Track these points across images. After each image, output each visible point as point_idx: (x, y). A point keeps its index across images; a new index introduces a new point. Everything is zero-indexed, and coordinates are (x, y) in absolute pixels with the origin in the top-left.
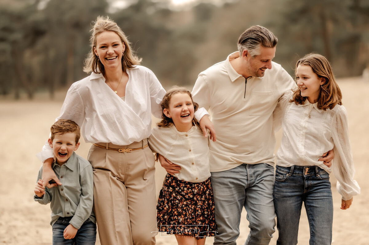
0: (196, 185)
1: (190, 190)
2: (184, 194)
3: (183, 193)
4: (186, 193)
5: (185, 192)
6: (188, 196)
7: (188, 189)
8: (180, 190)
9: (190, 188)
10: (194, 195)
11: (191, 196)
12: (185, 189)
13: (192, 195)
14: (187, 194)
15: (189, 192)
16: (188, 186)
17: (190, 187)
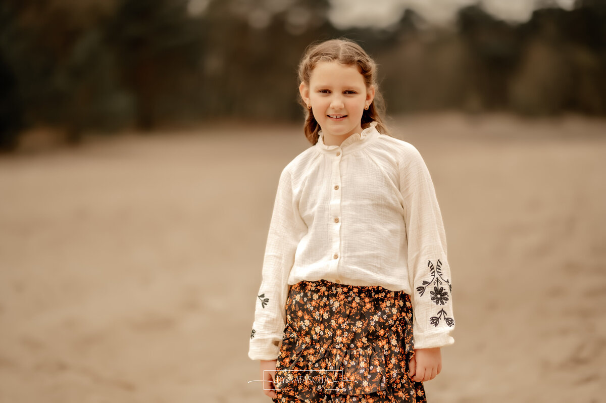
0: (340, 290)
1: (325, 299)
2: (312, 308)
3: (309, 306)
4: (315, 307)
5: (314, 303)
6: (320, 314)
7: (321, 297)
8: (305, 299)
9: (326, 296)
10: (332, 313)
11: (326, 316)
12: (316, 296)
13: (327, 312)
14: (317, 308)
15: (322, 304)
16: (323, 289)
17: (326, 293)
